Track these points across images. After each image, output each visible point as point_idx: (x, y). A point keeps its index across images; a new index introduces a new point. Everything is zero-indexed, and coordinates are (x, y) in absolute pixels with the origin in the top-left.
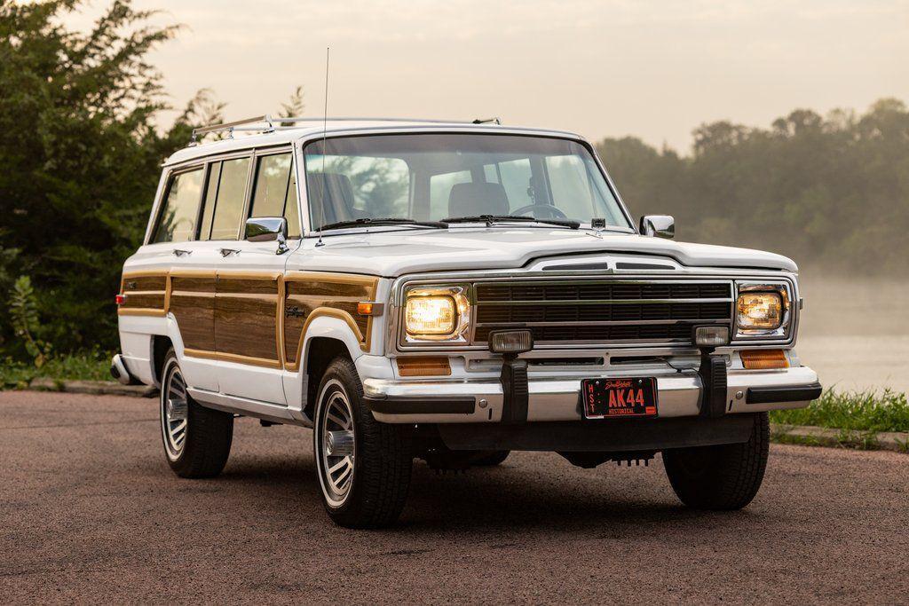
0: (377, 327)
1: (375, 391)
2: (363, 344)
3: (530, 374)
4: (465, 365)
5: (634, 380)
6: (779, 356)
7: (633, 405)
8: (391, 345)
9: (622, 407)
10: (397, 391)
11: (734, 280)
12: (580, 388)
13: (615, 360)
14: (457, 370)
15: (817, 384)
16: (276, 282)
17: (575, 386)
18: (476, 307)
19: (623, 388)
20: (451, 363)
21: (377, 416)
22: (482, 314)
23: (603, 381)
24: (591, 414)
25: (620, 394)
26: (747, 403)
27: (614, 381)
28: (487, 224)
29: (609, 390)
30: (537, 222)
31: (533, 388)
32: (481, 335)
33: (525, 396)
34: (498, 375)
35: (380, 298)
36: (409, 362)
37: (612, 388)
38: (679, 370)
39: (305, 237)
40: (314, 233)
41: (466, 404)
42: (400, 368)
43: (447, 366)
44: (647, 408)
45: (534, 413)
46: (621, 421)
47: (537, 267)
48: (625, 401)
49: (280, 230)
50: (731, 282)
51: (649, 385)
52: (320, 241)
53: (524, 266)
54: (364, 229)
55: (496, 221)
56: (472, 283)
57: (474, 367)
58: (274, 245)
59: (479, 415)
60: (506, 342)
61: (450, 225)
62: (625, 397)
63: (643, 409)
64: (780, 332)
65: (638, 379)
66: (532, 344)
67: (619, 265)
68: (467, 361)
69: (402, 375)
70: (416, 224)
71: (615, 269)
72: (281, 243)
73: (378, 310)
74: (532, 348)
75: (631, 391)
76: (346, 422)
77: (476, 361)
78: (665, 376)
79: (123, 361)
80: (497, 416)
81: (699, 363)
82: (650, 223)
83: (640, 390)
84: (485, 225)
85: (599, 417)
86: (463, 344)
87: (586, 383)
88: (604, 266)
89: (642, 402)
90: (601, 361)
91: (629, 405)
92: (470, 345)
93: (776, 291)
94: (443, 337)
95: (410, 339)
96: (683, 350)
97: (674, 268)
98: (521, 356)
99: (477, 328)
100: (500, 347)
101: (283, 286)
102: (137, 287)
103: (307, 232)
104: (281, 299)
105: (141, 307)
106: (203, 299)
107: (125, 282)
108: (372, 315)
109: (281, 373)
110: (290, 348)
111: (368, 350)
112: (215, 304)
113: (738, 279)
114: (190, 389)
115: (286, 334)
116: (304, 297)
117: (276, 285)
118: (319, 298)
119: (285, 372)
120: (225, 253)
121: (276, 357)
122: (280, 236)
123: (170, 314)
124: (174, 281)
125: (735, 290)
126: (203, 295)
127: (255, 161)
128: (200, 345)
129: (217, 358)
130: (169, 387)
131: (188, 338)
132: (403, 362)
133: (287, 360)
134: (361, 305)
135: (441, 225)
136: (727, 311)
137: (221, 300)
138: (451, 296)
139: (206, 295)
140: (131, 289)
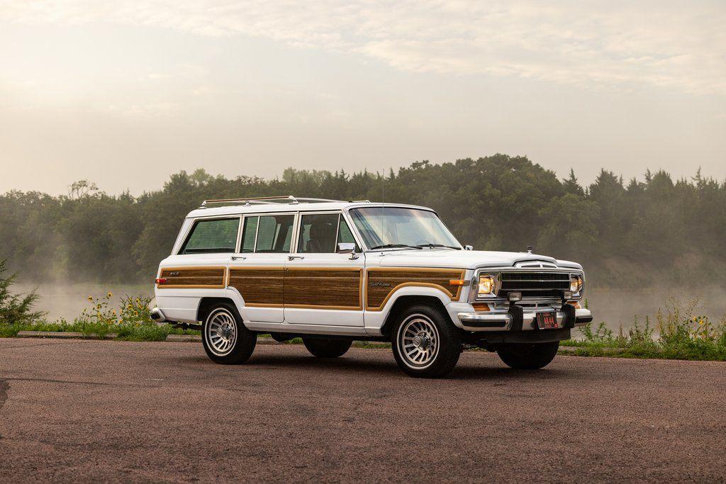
0: (465, 292)
2: (453, 298)
3: (523, 311)
4: (494, 307)
6: (576, 304)
9: (548, 325)
13: (539, 305)
14: (492, 310)
15: (591, 316)
17: (534, 315)
18: (502, 282)
19: (548, 316)
20: (489, 306)
21: (466, 328)
22: (504, 285)
23: (542, 314)
24: (539, 327)
25: (547, 319)
27: (544, 313)
28: (431, 248)
29: (544, 317)
31: (525, 316)
32: (503, 294)
33: (522, 320)
35: (466, 279)
36: (479, 305)
38: (555, 310)
39: (367, 252)
40: (370, 250)
41: (502, 323)
42: (474, 308)
43: (487, 307)
44: (555, 325)
45: (524, 327)
46: (549, 330)
47: (519, 266)
48: (549, 321)
49: (352, 249)
50: (569, 273)
51: (554, 315)
52: (382, 254)
53: (513, 266)
54: (391, 249)
56: (499, 272)
57: (499, 307)
58: (350, 255)
59: (505, 328)
60: (513, 297)
61: (423, 248)
63: (553, 325)
64: (578, 294)
65: (551, 313)
66: (522, 298)
67: (544, 266)
68: (495, 305)
69: (475, 311)
71: (543, 268)
72: (353, 254)
73: (466, 283)
74: (522, 300)
75: (550, 317)
79: (162, 310)
80: (510, 328)
83: (552, 318)
85: (543, 328)
86: (494, 298)
87: (538, 314)
88: (539, 266)
89: (553, 322)
90: (535, 305)
91: (550, 323)
92: (497, 298)
93: (577, 277)
94: (487, 295)
95: (479, 296)
96: (556, 301)
98: (516, 303)
99: (501, 291)
100: (512, 299)
101: (365, 273)
102: (182, 275)
103: (366, 249)
104: (364, 280)
105: (190, 284)
106: (270, 280)
107: (165, 273)
108: (462, 285)
109: (361, 312)
110: (375, 301)
111: (457, 300)
112: (284, 282)
113: (571, 272)
114: (246, 322)
115: (369, 295)
116: (388, 278)
117: (357, 273)
118: (405, 278)
119: (366, 312)
120: (291, 258)
121: (359, 306)
122: (353, 252)
123: (230, 287)
124: (233, 271)
125: (570, 277)
126: (270, 278)
127: (301, 217)
128: (264, 301)
129: (285, 307)
130: (212, 322)
131: (250, 298)
132: (475, 305)
133: (369, 306)
134: (453, 281)
135: (420, 248)
136: (567, 285)
137: (292, 280)
138: (489, 278)
139: (273, 278)
140: (173, 276)
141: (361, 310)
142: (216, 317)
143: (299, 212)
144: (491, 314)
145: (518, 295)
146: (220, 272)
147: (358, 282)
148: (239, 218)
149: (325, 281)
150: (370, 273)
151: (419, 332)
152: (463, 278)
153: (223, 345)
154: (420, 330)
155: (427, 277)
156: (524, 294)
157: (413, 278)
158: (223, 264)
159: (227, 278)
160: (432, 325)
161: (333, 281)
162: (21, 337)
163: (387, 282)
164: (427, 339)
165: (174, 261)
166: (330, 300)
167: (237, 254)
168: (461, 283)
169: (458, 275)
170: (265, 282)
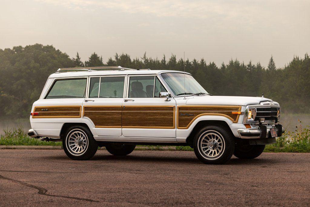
0: (241, 118)
2: (234, 121)
7: (275, 134)
8: (245, 121)
13: (268, 125)
20: (251, 125)
22: (257, 114)
32: (257, 119)
33: (266, 132)
35: (242, 111)
37: (273, 131)
52: (185, 98)
53: (259, 104)
56: (256, 107)
66: (265, 121)
69: (246, 128)
70: (193, 94)
72: (168, 98)
73: (242, 114)
77: (254, 125)
79: (35, 131)
85: (273, 137)
92: (254, 121)
95: (248, 120)
98: (262, 124)
100: (261, 122)
101: (176, 109)
102: (50, 110)
103: (174, 96)
104: (176, 112)
105: (55, 115)
106: (112, 113)
107: (37, 109)
108: (240, 114)
109: (175, 130)
110: (183, 123)
111: (237, 122)
112: (122, 114)
113: (277, 107)
114: (95, 136)
116: (192, 111)
117: (172, 108)
118: (203, 111)
119: (177, 130)
120: (124, 101)
121: (173, 126)
123: (84, 117)
124: (86, 108)
125: (277, 109)
126: (112, 111)
127: (129, 78)
128: (109, 124)
129: (122, 128)
130: (70, 137)
131: (98, 123)
132: (245, 125)
133: (179, 126)
134: (234, 112)
136: (276, 114)
137: (127, 113)
138: (250, 110)
139: (114, 111)
140: (43, 111)
141: (174, 128)
142: (73, 133)
143: (128, 75)
144: (252, 130)
145: (263, 119)
147: (172, 113)
148: (86, 79)
149: (149, 113)
150: (180, 108)
151: (210, 140)
152: (240, 111)
153: (78, 150)
154: (211, 138)
155: (217, 110)
156: (266, 119)
157: (208, 111)
158: (80, 104)
159: (82, 112)
160: (220, 136)
161: (155, 113)
163: (191, 113)
165: (41, 102)
166: (153, 124)
168: (239, 113)
169: (237, 109)
170: (109, 114)
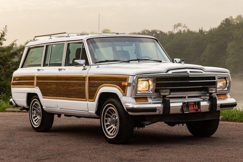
0: (129, 90)
1: (130, 107)
2: (124, 94)
3: (171, 101)
4: (152, 99)
5: (195, 102)
6: (226, 95)
7: (195, 109)
8: (133, 94)
9: (193, 110)
10: (136, 106)
11: (216, 75)
12: (182, 105)
13: (189, 97)
14: (150, 101)
15: (236, 103)
16: (85, 77)
18: (155, 83)
19: (193, 105)
20: (148, 99)
21: (130, 113)
22: (157, 85)
23: (188, 103)
24: (185, 112)
25: (192, 106)
26: (220, 108)
27: (190, 102)
28: (139, 61)
29: (189, 105)
30: (151, 61)
31: (172, 105)
32: (157, 91)
33: (169, 107)
34: (161, 101)
36: (138, 98)
37: (190, 105)
38: (204, 100)
39: (92, 65)
40: (94, 64)
41: (154, 110)
42: (136, 100)
43: (147, 99)
44: (199, 110)
45: (172, 112)
46: (192, 113)
47: (170, 72)
48: (193, 108)
49: (84, 64)
50: (215, 76)
51: (198, 103)
52: (98, 66)
53: (166, 72)
54: (108, 63)
55: (141, 60)
56: (154, 77)
57: (154, 99)
58: (82, 67)
59: (157, 113)
60: (164, 93)
61: (131, 62)
62: (193, 107)
63: (197, 110)
64: (226, 89)
65: (196, 102)
66: (170, 93)
67: (190, 72)
68: (152, 98)
69: (136, 102)
70: (121, 61)
71: (190, 73)
72: (84, 67)
73: (129, 85)
74: (170, 94)
75: (195, 105)
76: (112, 115)
77: (155, 98)
78: (202, 101)
79: (13, 100)
80: (161, 113)
81: (208, 98)
82: (175, 61)
83: (197, 105)
84: (138, 61)
85: (187, 112)
86: (151, 93)
87: (184, 103)
88: (187, 72)
89: (197, 108)
90: (185, 97)
91: (194, 109)
92: (153, 94)
93: (225, 78)
94: (146, 92)
95: (138, 92)
96: (204, 94)
97: (202, 72)
99: (155, 89)
101: (88, 79)
102: (20, 80)
103: (92, 64)
104: (87, 82)
107: (15, 79)
108: (127, 86)
110: (92, 97)
111: (126, 95)
112: (56, 84)
113: (217, 75)
114: (44, 107)
115: (89, 91)
116: (96, 81)
118: (103, 81)
119: (89, 102)
120: (60, 70)
121: (85, 98)
122: (84, 65)
123: (37, 87)
125: (216, 78)
126: (51, 81)
127: (67, 44)
128: (50, 95)
129: (57, 99)
130: (33, 107)
131: (45, 94)
133: (90, 99)
134: (123, 83)
135: (128, 62)
136: (215, 84)
137: (60, 83)
138: (148, 81)
139: (52, 81)
140: (17, 80)
141: (86, 101)
142: (34, 104)
143: (67, 41)
144: (150, 104)
145: (169, 91)
146: (32, 78)
147: (84, 84)
148: (44, 46)
149: (72, 83)
150: (90, 78)
151: (113, 115)
152: (128, 82)
154: (113, 114)
156: (172, 91)
157: (107, 82)
158: (33, 73)
159: (35, 81)
160: (116, 111)
161: (75, 83)
162: (7, 111)
164: (116, 120)
167: (41, 68)
168: (126, 84)
169: (125, 79)
170: (50, 83)
